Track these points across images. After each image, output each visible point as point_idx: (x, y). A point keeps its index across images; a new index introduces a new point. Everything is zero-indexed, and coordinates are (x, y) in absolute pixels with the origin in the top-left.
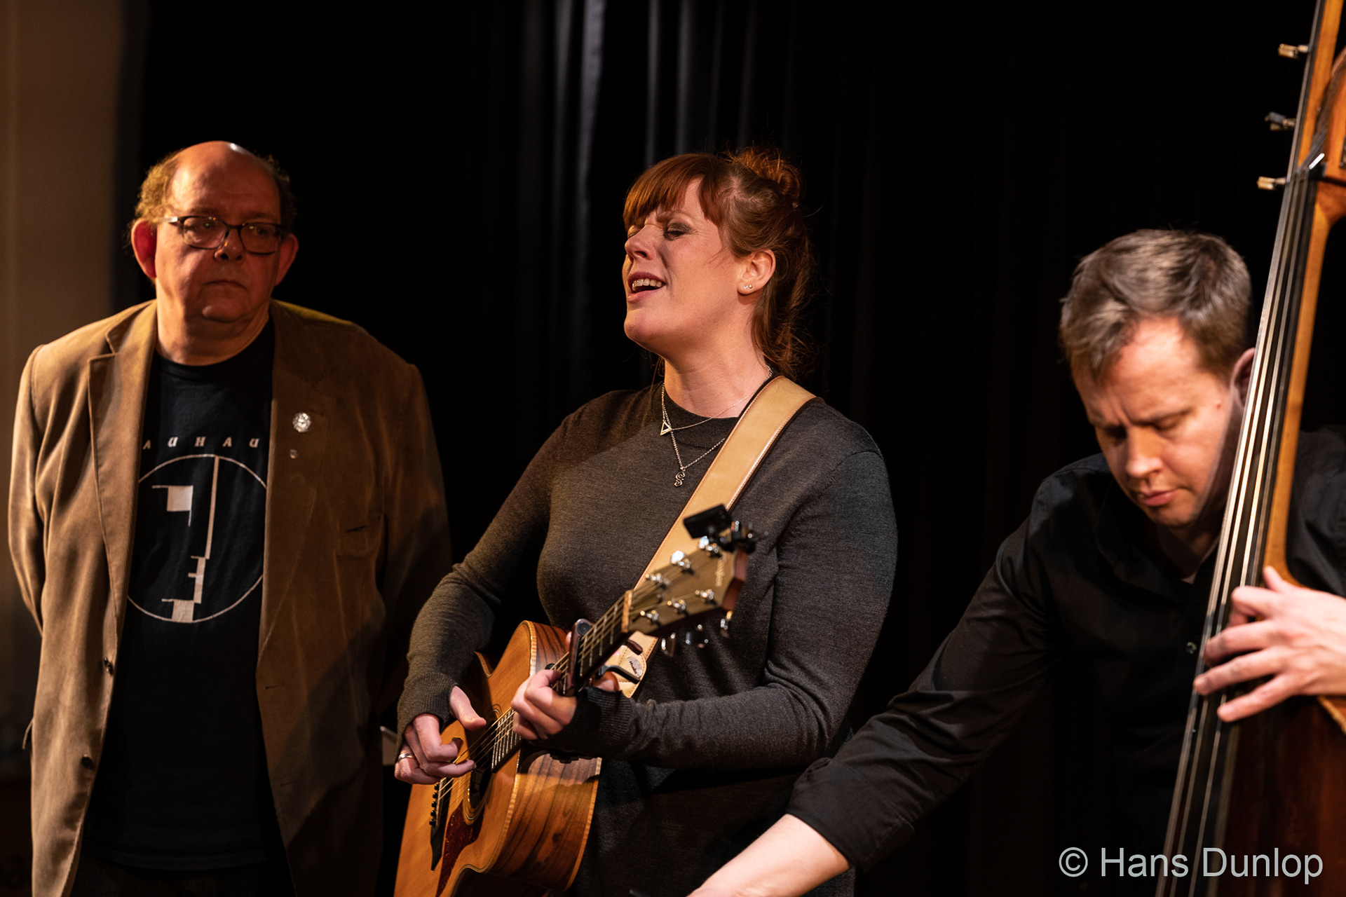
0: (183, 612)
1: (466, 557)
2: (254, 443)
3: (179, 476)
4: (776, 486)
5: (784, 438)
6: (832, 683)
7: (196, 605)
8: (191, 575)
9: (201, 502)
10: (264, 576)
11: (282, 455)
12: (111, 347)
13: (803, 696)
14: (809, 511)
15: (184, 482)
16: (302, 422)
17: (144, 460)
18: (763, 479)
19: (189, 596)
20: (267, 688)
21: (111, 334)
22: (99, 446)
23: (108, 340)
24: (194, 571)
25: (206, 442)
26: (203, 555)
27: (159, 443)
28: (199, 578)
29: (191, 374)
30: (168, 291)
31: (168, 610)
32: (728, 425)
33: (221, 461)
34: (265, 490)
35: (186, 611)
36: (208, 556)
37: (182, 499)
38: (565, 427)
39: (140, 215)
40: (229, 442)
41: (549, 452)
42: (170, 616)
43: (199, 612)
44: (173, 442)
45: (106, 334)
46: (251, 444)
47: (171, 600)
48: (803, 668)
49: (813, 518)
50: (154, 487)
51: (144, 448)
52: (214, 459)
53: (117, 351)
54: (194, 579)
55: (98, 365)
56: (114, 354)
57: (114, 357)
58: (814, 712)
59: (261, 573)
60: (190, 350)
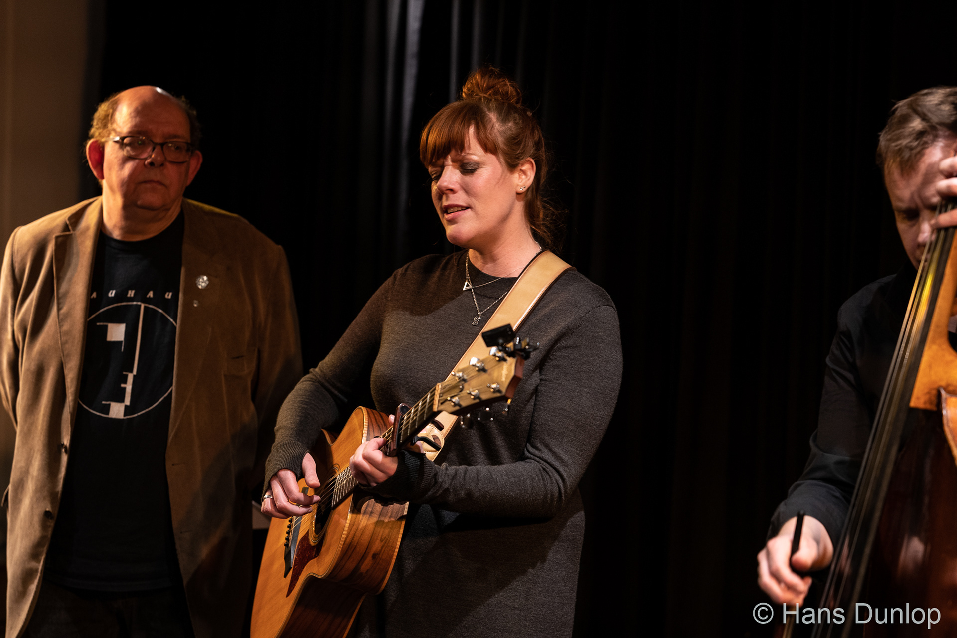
0: (117, 411)
1: (320, 364)
2: (168, 295)
3: (116, 317)
4: (542, 325)
5: (549, 293)
6: (570, 462)
7: (126, 406)
8: (123, 385)
9: (130, 335)
10: (174, 388)
11: (188, 304)
12: (70, 227)
13: (549, 469)
14: (563, 343)
15: (119, 321)
16: (203, 282)
17: (92, 306)
18: (534, 320)
19: (121, 400)
20: (173, 465)
21: (70, 219)
22: (60, 295)
23: (68, 222)
24: (125, 382)
25: (135, 294)
26: (131, 371)
27: (102, 294)
28: (129, 387)
29: (124, 246)
30: (111, 188)
31: (107, 409)
32: (510, 282)
33: (145, 308)
34: (175, 328)
35: (119, 410)
36: (135, 372)
37: (117, 333)
38: (395, 278)
39: (92, 137)
40: (151, 294)
41: (383, 294)
42: (108, 413)
43: (127, 410)
44: (112, 294)
45: (67, 219)
46: (166, 296)
47: (108, 403)
48: (551, 450)
49: (566, 348)
50: (98, 324)
51: (92, 297)
52: (140, 305)
53: (74, 229)
54: (125, 389)
55: (60, 239)
56: (72, 232)
57: (72, 234)
58: (556, 481)
59: (171, 385)
60: (126, 230)
